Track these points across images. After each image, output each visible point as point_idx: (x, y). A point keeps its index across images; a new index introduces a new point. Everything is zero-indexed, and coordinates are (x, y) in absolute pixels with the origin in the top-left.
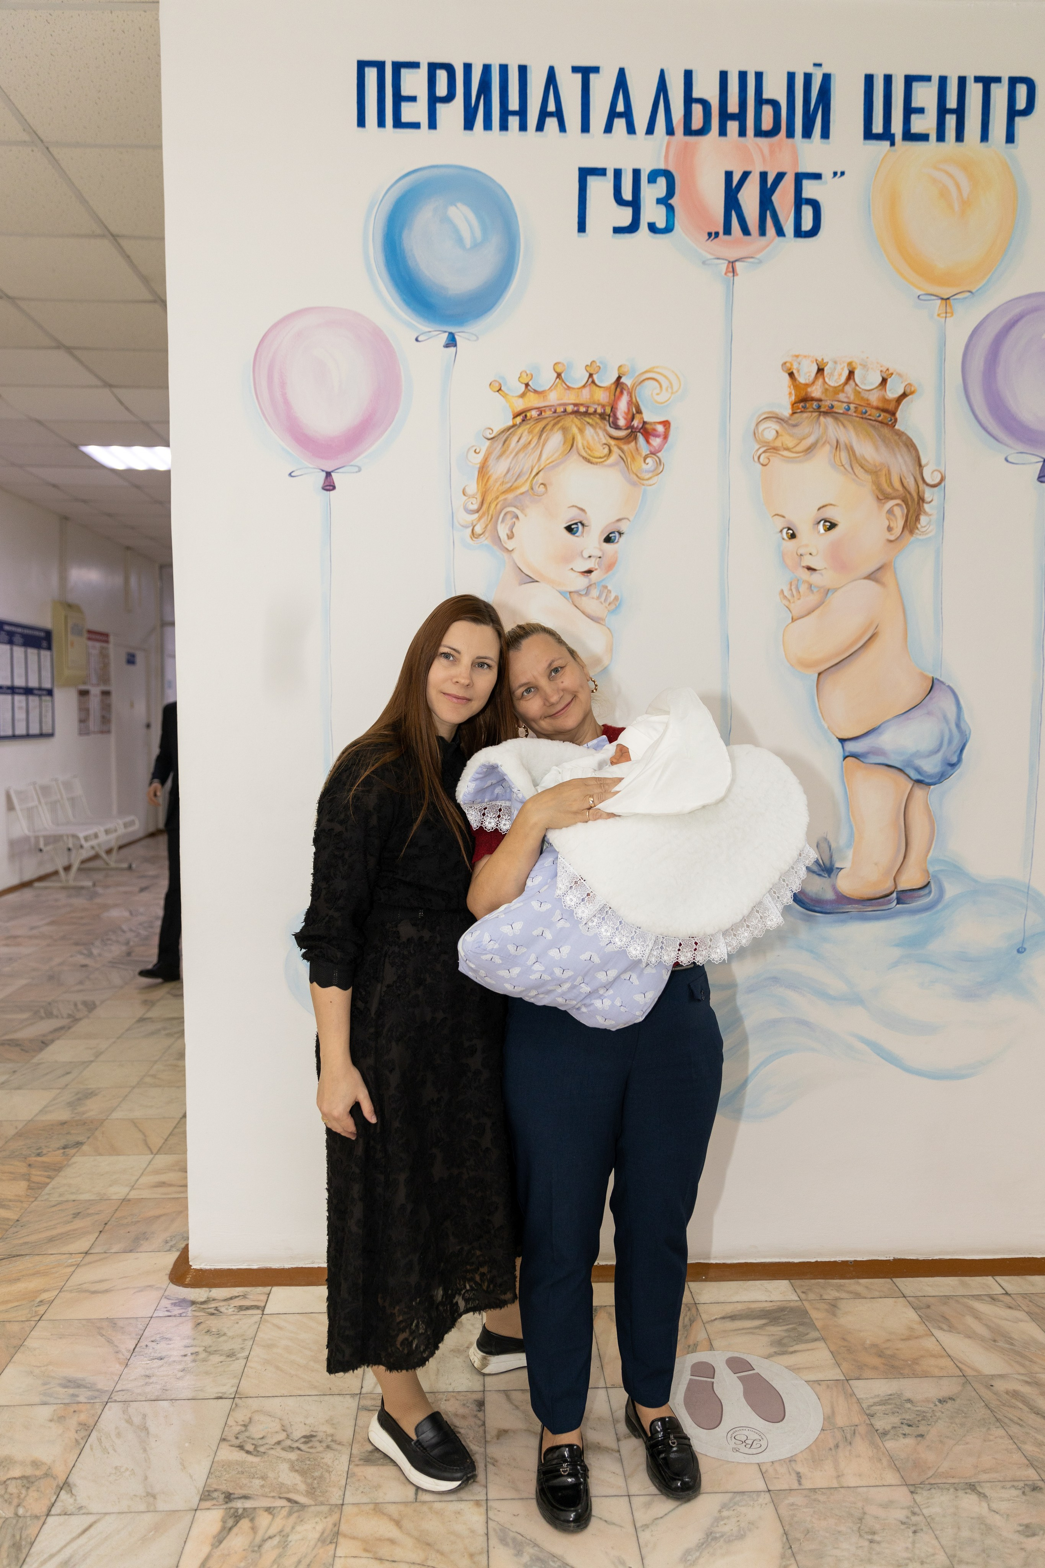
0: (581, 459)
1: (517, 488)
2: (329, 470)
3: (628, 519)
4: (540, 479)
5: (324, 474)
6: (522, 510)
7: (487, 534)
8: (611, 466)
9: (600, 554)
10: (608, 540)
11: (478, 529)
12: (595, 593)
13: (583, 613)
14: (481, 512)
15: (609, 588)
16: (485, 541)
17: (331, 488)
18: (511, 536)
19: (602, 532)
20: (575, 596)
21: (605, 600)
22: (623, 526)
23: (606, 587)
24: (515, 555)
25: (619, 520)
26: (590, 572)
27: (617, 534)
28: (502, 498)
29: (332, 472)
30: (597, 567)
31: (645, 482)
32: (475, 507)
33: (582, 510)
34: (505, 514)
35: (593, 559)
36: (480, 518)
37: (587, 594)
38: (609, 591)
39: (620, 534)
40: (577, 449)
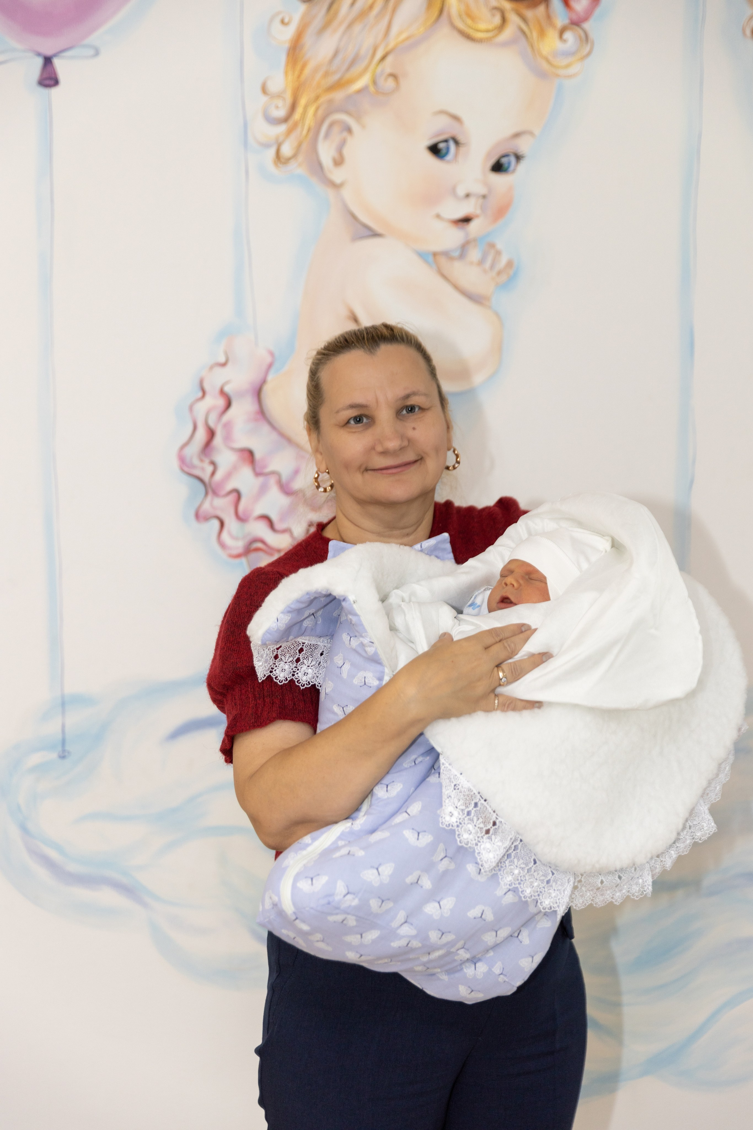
0: (455, 34)
1: (350, 82)
2: (49, 53)
3: (531, 133)
4: (388, 67)
5: (39, 62)
6: (358, 118)
7: (301, 158)
8: (505, 44)
9: (483, 191)
10: (498, 167)
11: (287, 150)
12: (474, 254)
13: (456, 287)
14: (291, 122)
15: (499, 246)
16: (297, 169)
17: (52, 82)
18: (339, 161)
19: (489, 155)
20: (443, 260)
21: (492, 267)
22: (524, 146)
23: (492, 246)
24: (346, 193)
25: (517, 135)
26: (466, 220)
27: (513, 159)
28: (323, 99)
29: (55, 55)
30: (478, 212)
31: (561, 72)
32: (281, 113)
33: (456, 118)
34: (331, 125)
35: (472, 201)
36: (289, 132)
37: (462, 256)
38: (498, 253)
39: (518, 158)
40: (449, 17)
